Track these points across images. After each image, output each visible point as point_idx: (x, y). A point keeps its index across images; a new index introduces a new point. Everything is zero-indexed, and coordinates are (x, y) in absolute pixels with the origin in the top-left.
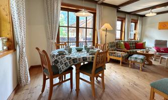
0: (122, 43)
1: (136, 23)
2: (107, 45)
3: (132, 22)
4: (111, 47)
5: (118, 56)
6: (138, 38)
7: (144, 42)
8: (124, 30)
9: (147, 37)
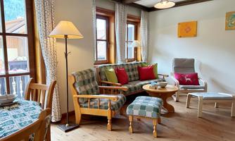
0: (112, 70)
1: (137, 24)
2: (72, 81)
3: (129, 22)
4: (84, 83)
5: (100, 107)
6: (142, 56)
7: (153, 63)
8: (112, 40)
9: (158, 53)
